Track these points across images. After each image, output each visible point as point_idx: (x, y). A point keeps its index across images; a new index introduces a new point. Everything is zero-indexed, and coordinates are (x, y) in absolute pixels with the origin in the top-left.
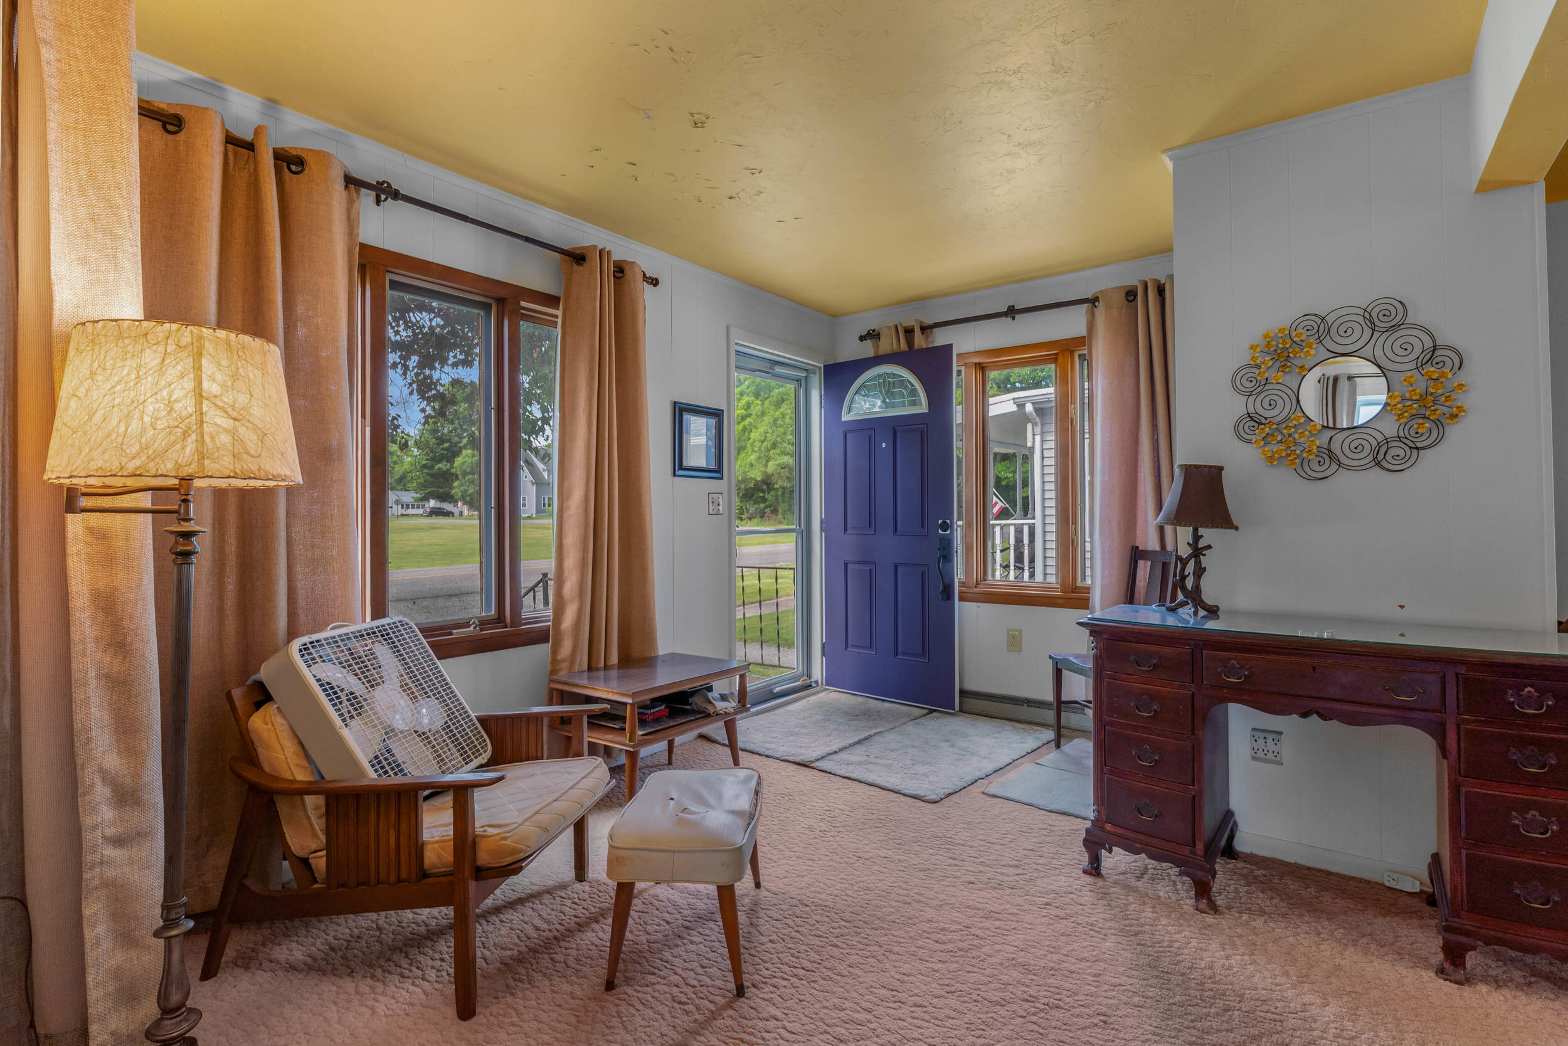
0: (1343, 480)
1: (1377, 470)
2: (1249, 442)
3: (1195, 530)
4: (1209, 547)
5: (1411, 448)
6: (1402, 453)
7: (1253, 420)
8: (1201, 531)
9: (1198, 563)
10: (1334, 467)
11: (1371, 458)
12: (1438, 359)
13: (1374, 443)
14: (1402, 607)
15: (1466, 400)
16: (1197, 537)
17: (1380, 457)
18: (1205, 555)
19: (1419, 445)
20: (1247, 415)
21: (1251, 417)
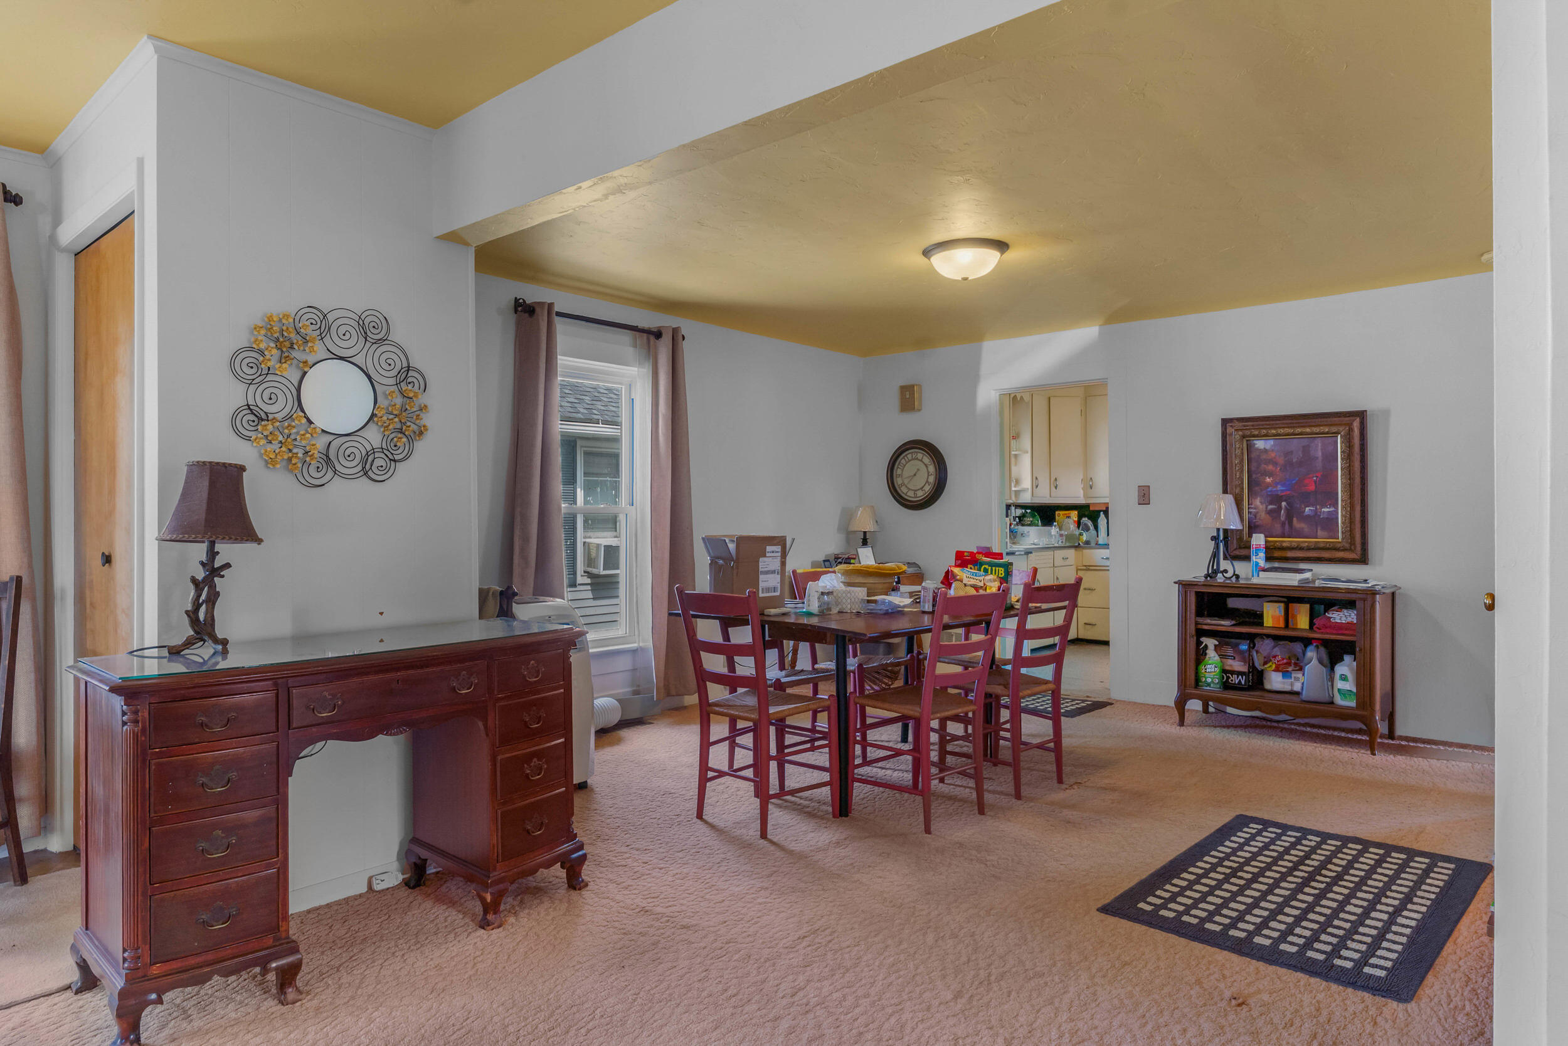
0: (337, 488)
1: (364, 478)
2: (248, 439)
3: (212, 544)
4: (227, 566)
5: (390, 460)
6: (384, 464)
7: (253, 413)
8: (218, 547)
9: (212, 586)
10: (330, 474)
11: (360, 468)
12: (410, 380)
13: (364, 453)
14: (381, 614)
15: (427, 420)
16: (212, 554)
17: (368, 467)
18: (223, 576)
19: (397, 457)
20: (247, 407)
21: (251, 410)
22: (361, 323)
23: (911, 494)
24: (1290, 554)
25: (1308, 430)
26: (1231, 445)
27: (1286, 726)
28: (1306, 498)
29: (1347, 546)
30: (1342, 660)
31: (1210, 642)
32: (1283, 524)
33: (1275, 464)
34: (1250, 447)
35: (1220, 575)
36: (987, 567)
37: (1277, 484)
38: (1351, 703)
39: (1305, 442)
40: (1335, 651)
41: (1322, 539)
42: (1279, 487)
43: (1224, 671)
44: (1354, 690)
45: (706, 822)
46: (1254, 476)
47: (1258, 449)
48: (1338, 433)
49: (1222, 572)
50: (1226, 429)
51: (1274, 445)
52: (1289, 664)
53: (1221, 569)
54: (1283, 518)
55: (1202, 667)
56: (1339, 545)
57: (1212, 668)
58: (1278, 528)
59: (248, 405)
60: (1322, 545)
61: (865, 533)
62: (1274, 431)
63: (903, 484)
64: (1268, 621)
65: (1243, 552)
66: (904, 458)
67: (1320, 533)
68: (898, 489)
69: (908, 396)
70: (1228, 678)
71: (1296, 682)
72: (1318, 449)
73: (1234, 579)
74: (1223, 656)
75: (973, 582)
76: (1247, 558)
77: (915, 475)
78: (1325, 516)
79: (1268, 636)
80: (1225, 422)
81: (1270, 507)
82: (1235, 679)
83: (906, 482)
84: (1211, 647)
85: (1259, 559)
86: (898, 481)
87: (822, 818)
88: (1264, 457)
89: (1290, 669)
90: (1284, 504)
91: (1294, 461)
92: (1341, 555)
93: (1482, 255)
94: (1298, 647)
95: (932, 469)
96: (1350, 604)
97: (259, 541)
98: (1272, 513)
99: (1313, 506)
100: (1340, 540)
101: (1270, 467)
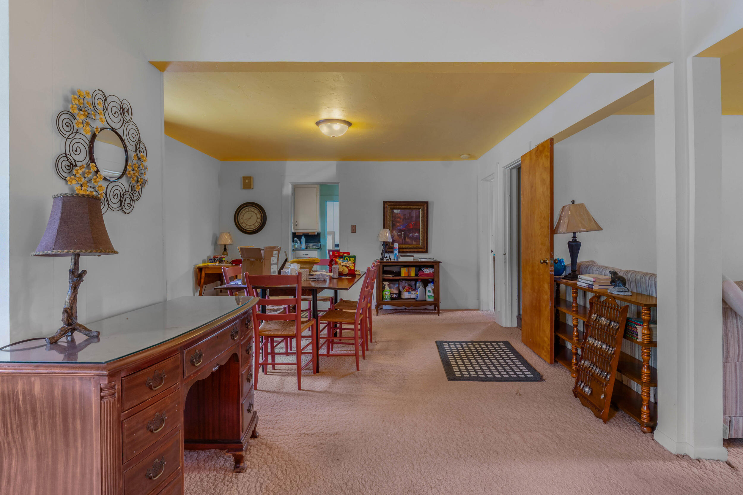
1: (121, 211)
2: (65, 179)
4: (85, 272)
5: (132, 199)
6: (130, 202)
7: (68, 160)
11: (119, 204)
12: (140, 149)
13: (122, 194)
17: (123, 203)
19: (135, 198)
20: (65, 155)
21: (67, 158)
22: (122, 107)
23: (248, 227)
24: (405, 250)
25: (411, 207)
26: (386, 211)
27: (404, 311)
28: (410, 231)
29: (423, 247)
30: (428, 285)
31: (386, 283)
32: (403, 240)
33: (400, 218)
34: (393, 212)
35: (385, 259)
36: (347, 258)
37: (401, 226)
38: (432, 299)
39: (410, 211)
40: (426, 283)
41: (414, 244)
42: (402, 227)
43: (391, 294)
44: (433, 295)
45: (260, 390)
46: (393, 223)
47: (395, 213)
48: (420, 209)
49: (386, 257)
50: (385, 205)
51: (400, 212)
52: (410, 289)
53: (385, 256)
54: (402, 238)
55: (384, 293)
56: (420, 247)
57: (387, 294)
58: (401, 241)
59: (66, 154)
60: (415, 247)
61: (225, 245)
62: (401, 207)
63: (244, 222)
64: (403, 274)
65: (391, 250)
66: (244, 210)
67: (414, 243)
68: (241, 225)
69: (247, 182)
70: (392, 296)
71: (413, 295)
72: (414, 214)
73: (389, 260)
74: (390, 288)
75: (344, 264)
76: (392, 252)
77: (250, 218)
78: (416, 237)
79: (403, 280)
80: (385, 203)
81: (399, 234)
82: (394, 296)
83: (245, 221)
84: (387, 285)
85: (396, 252)
86: (241, 221)
87: (310, 376)
88: (397, 216)
89: (411, 290)
90: (403, 233)
91: (407, 217)
92: (420, 250)
93: (461, 155)
94: (413, 283)
95: (259, 216)
96: (432, 266)
97: (116, 252)
98: (400, 236)
99: (412, 233)
100: (420, 245)
101: (399, 219)
